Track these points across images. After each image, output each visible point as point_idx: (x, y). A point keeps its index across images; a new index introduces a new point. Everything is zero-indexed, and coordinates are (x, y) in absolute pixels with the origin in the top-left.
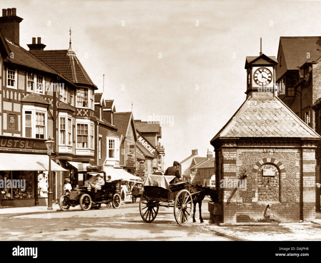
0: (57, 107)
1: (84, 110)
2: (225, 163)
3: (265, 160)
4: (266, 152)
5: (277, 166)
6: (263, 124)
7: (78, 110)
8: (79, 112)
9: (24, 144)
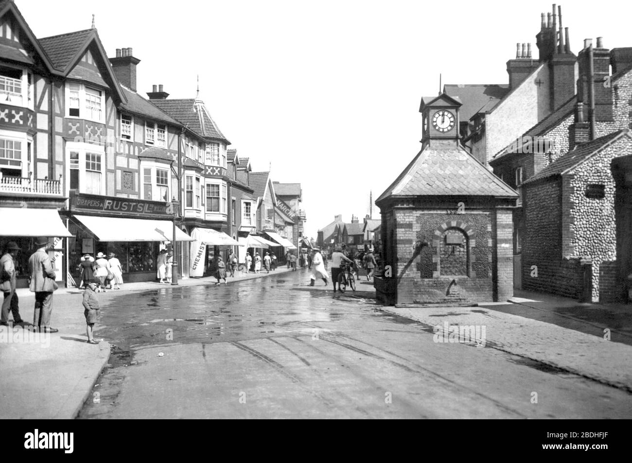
0: (183, 164)
1: (215, 168)
2: (399, 228)
3: (448, 223)
4: (451, 214)
5: (463, 232)
6: (446, 180)
7: (207, 167)
8: (209, 171)
9: (143, 207)
